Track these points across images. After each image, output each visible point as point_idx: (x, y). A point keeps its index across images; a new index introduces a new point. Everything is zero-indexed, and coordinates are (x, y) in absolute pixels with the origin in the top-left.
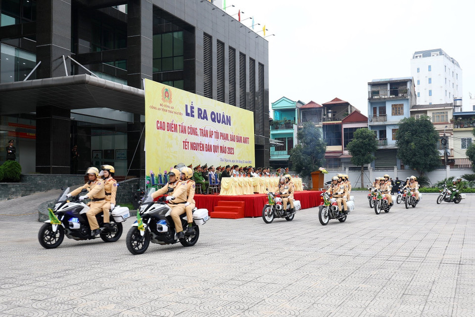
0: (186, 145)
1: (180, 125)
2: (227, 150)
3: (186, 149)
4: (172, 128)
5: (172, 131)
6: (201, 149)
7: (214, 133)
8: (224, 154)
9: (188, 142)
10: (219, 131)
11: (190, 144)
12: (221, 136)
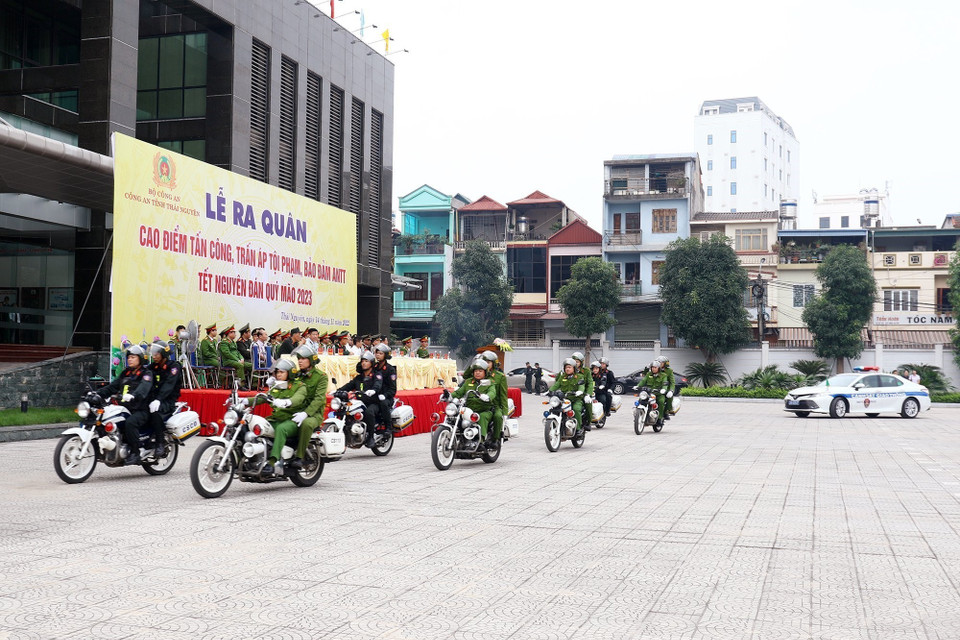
0: (205, 282)
1: (192, 238)
2: (297, 295)
3: (205, 290)
4: (176, 242)
5: (176, 250)
6: (240, 291)
7: (268, 258)
8: (290, 304)
9: (211, 276)
10: (280, 254)
11: (213, 279)
12: (283, 264)
